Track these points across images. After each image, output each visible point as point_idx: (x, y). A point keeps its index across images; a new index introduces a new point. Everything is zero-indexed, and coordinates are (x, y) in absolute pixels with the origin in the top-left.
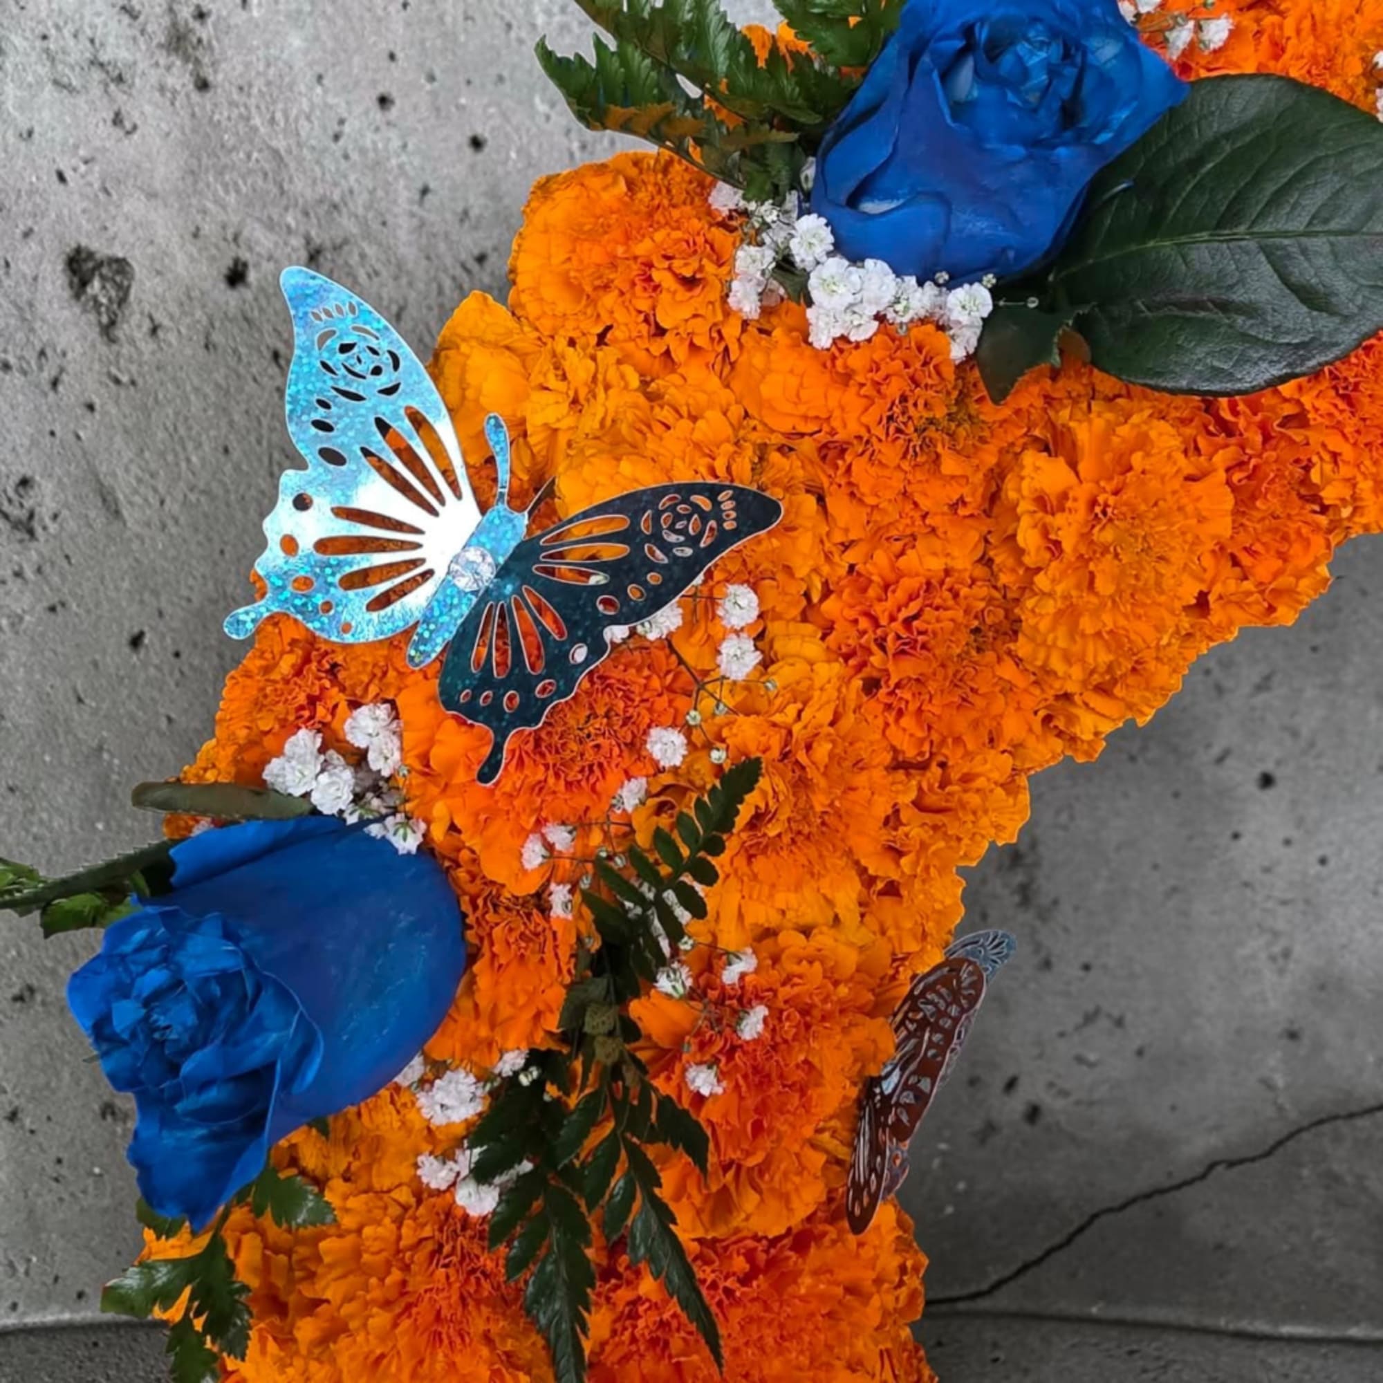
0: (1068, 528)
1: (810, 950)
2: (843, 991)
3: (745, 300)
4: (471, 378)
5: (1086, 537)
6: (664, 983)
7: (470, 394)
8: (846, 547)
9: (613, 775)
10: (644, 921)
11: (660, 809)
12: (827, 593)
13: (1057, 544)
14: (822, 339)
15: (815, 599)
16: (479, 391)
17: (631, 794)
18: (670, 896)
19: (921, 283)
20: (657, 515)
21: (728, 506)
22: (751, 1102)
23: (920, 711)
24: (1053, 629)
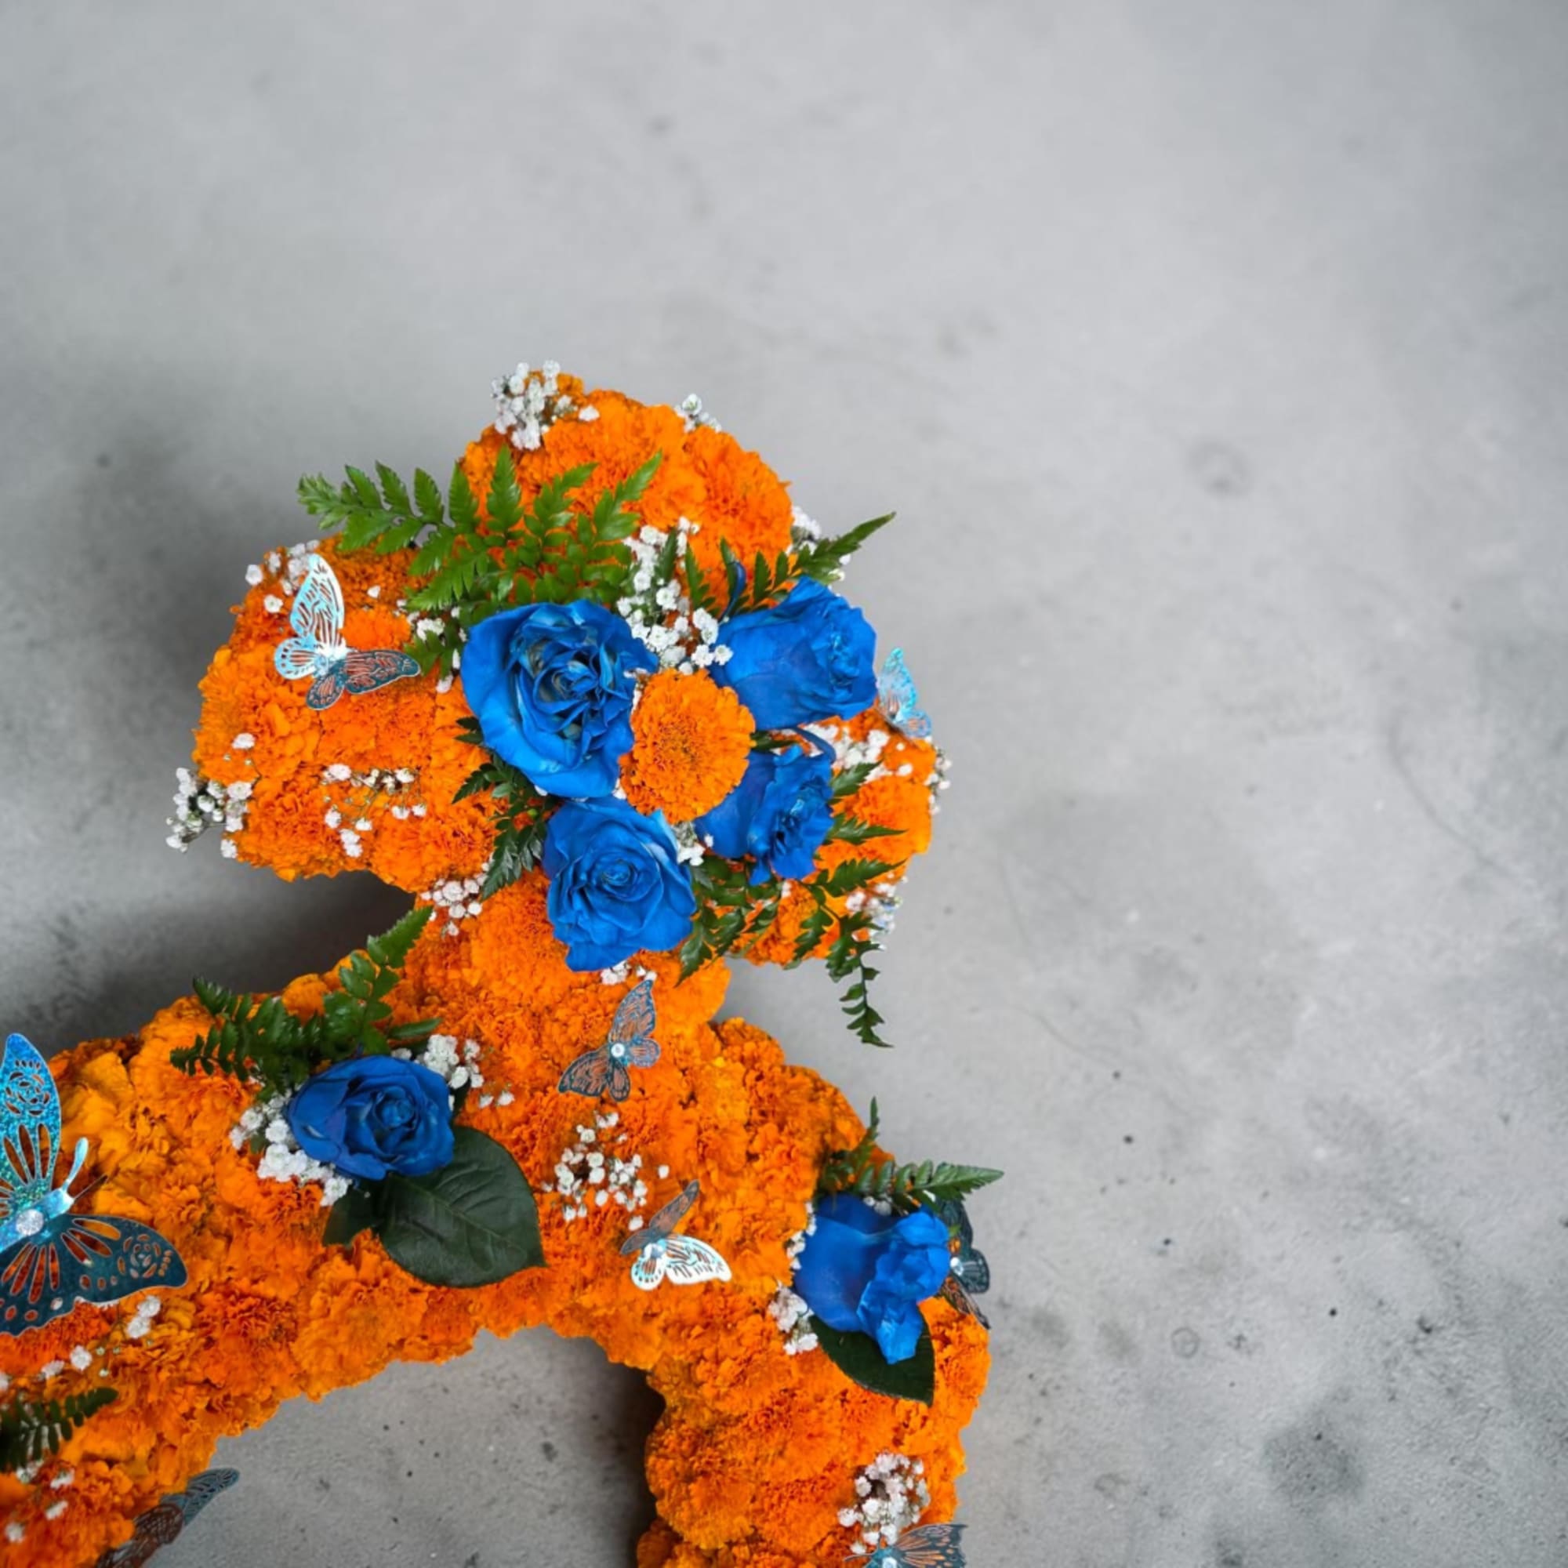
0: (337, 1304)
1: (109, 1476)
2: (117, 1499)
3: (236, 1139)
4: (85, 1108)
5: (342, 1312)
6: (20, 1473)
7: (81, 1115)
8: (230, 1269)
9: (47, 1354)
10: (26, 1432)
11: (62, 1382)
12: (209, 1289)
13: (329, 1310)
14: (263, 1173)
15: (203, 1289)
16: (85, 1118)
17: (50, 1371)
18: (46, 1430)
19: (321, 1165)
20: (135, 1242)
21: (166, 1259)
22: (35, 1548)
23: (228, 1363)
24: (310, 1347)
